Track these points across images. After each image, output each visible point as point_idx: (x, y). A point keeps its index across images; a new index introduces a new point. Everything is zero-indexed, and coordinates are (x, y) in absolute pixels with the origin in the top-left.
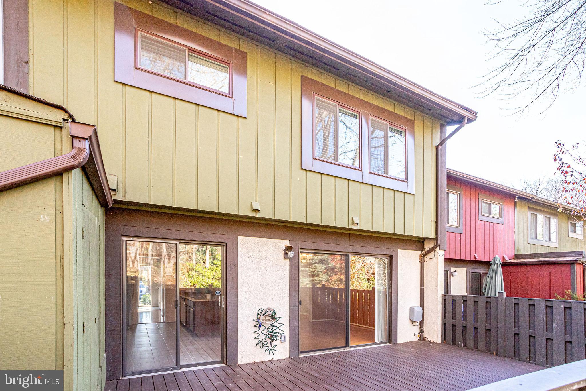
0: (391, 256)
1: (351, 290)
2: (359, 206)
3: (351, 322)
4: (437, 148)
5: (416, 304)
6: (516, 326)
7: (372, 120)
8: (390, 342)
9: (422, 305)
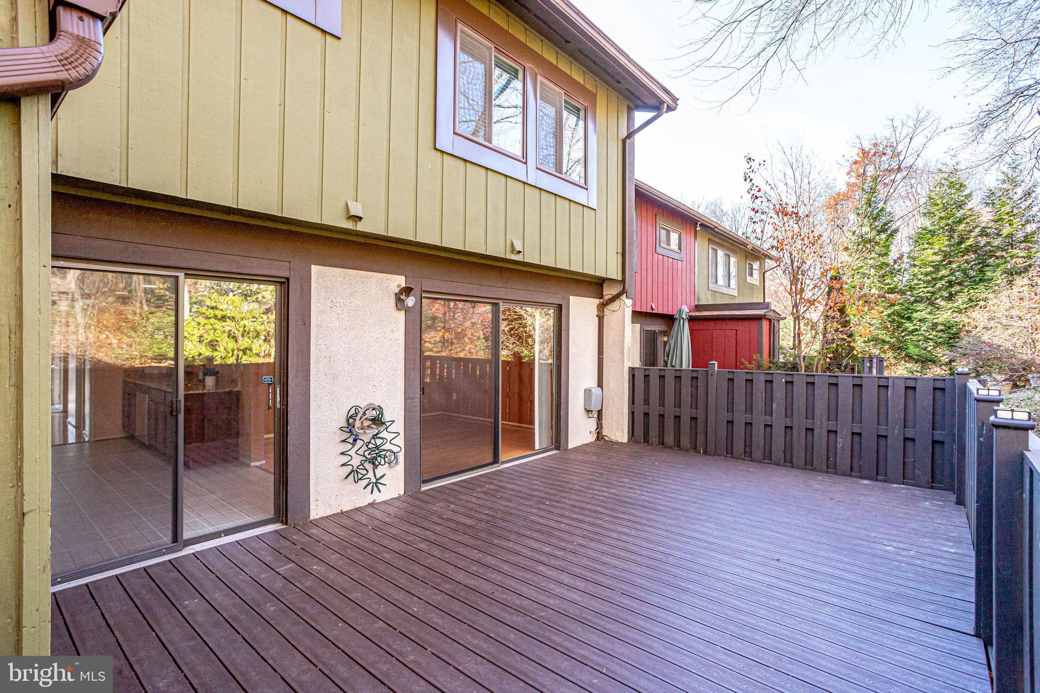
0: (560, 306)
1: (503, 361)
2: (522, 221)
3: (502, 420)
4: (624, 141)
5: (592, 383)
6: (730, 411)
7: (541, 83)
8: (558, 448)
9: (600, 384)
